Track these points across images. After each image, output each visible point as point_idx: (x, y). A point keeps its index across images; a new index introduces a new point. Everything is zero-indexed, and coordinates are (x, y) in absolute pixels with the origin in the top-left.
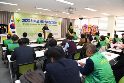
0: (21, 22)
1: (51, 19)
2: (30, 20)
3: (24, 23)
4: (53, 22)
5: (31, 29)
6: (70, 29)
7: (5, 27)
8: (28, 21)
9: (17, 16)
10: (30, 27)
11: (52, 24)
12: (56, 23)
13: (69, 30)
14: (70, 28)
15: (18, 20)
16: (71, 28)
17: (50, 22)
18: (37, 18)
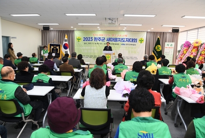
0: (82, 42)
1: (126, 36)
2: (93, 39)
3: (86, 42)
4: (129, 40)
5: (94, 50)
6: (156, 50)
7: (58, 48)
8: (91, 39)
9: (77, 34)
10: (92, 48)
11: (127, 43)
12: (134, 40)
13: (154, 52)
14: (156, 48)
15: (79, 39)
16: (158, 48)
17: (122, 40)
18: (102, 35)
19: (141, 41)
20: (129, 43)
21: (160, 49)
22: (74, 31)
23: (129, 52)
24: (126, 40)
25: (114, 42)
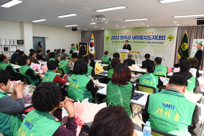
0: (110, 40)
1: (153, 33)
2: (120, 37)
3: (113, 40)
4: (156, 38)
6: (181, 50)
8: (117, 38)
9: (107, 34)
10: (118, 46)
11: (153, 40)
12: (162, 37)
15: (107, 38)
16: (184, 47)
17: (148, 37)
18: (128, 33)
19: (171, 38)
20: (156, 41)
21: (186, 47)
22: (104, 30)
23: (155, 51)
24: (152, 37)
25: (139, 41)
